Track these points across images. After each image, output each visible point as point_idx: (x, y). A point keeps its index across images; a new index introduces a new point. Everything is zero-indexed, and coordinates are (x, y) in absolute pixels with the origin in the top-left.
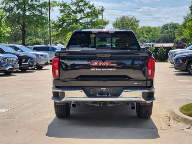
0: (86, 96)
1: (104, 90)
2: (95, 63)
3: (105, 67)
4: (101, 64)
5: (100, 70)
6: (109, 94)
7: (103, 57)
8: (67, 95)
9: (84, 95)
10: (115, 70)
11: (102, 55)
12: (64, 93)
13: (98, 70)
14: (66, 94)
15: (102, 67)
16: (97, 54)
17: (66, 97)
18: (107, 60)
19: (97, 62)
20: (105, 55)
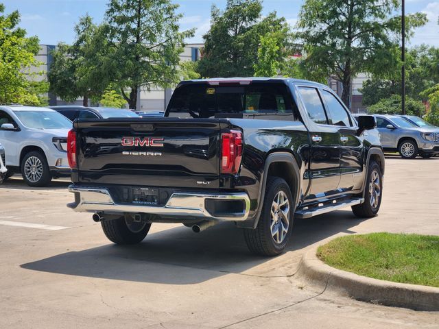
0: (111, 201)
1: (146, 191)
2: (129, 142)
3: (145, 149)
4: (139, 144)
5: (137, 154)
8: (83, 199)
10: (160, 154)
11: (139, 126)
13: (133, 154)
14: (81, 197)
15: (139, 149)
18: (149, 136)
19: (132, 139)
20: (145, 126)
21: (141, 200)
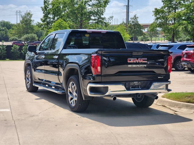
0: (125, 89)
1: (136, 83)
3: (139, 63)
4: (136, 62)
5: (135, 66)
6: (140, 87)
7: (137, 55)
8: (110, 90)
9: (124, 89)
10: (146, 66)
11: (136, 53)
12: (107, 87)
13: (133, 66)
14: (109, 88)
15: (136, 64)
16: (133, 53)
17: (109, 91)
18: (140, 57)
19: (133, 59)
20: (139, 53)
21: (132, 87)
